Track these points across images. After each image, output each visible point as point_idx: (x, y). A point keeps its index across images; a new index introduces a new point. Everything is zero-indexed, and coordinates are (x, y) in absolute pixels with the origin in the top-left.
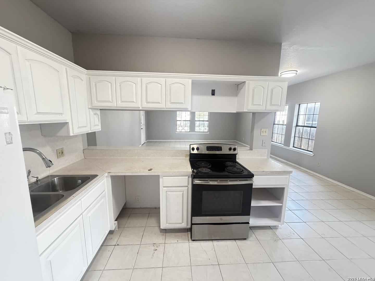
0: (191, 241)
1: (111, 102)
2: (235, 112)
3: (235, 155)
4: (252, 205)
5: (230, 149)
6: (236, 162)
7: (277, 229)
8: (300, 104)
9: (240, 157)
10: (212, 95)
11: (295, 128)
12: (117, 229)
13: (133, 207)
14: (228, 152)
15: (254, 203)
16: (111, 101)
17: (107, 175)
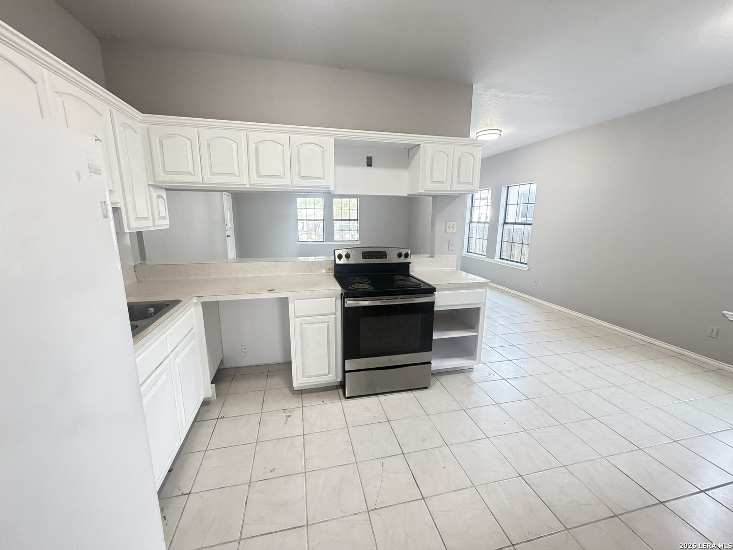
0: (344, 400)
1: (192, 175)
2: (405, 195)
3: (407, 265)
4: (434, 337)
5: (400, 255)
6: (409, 276)
7: (472, 371)
8: (508, 187)
9: (416, 269)
10: (368, 166)
11: (502, 226)
12: (215, 396)
13: (237, 366)
14: (396, 260)
15: (436, 336)
16: (193, 173)
17: (195, 301)
